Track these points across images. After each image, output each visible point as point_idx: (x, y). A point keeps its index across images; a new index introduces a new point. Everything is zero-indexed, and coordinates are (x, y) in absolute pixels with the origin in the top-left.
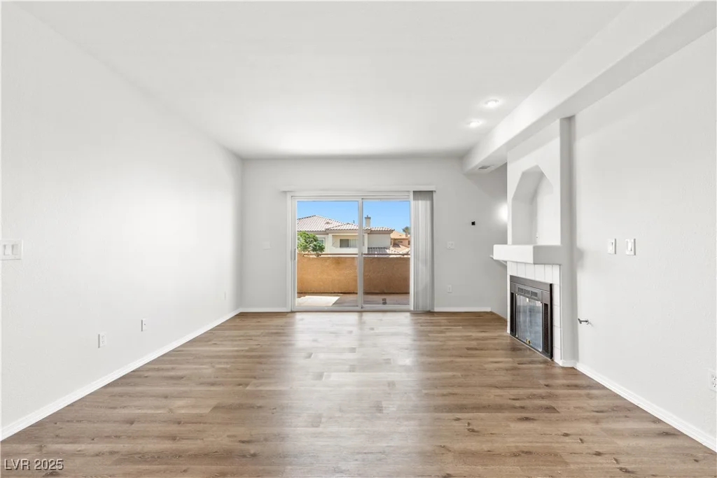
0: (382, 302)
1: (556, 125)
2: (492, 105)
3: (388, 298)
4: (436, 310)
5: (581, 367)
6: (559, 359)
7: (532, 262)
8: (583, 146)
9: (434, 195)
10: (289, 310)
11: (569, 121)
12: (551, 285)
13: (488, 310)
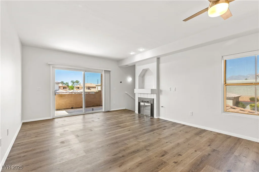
0: (92, 110)
1: (156, 59)
2: (141, 50)
3: (94, 108)
4: (111, 110)
5: (161, 118)
6: (155, 116)
7: (150, 93)
8: (162, 66)
9: (111, 72)
10: (52, 118)
11: (158, 59)
12: (153, 99)
13: (125, 108)
